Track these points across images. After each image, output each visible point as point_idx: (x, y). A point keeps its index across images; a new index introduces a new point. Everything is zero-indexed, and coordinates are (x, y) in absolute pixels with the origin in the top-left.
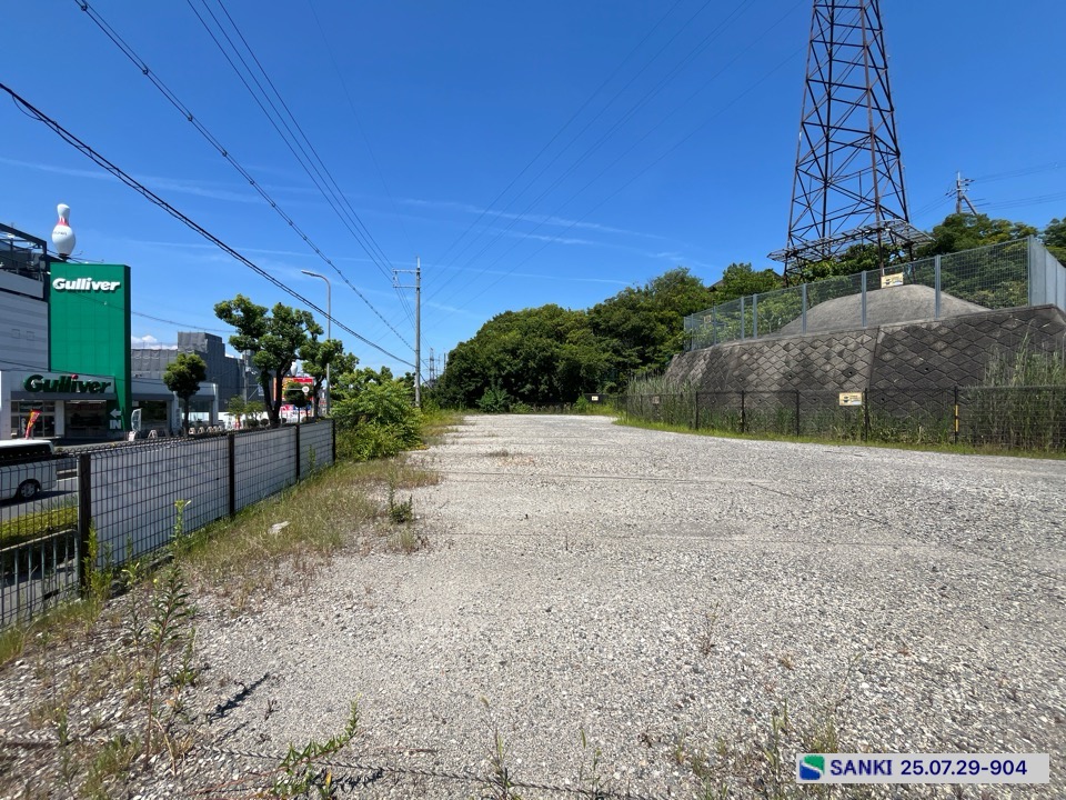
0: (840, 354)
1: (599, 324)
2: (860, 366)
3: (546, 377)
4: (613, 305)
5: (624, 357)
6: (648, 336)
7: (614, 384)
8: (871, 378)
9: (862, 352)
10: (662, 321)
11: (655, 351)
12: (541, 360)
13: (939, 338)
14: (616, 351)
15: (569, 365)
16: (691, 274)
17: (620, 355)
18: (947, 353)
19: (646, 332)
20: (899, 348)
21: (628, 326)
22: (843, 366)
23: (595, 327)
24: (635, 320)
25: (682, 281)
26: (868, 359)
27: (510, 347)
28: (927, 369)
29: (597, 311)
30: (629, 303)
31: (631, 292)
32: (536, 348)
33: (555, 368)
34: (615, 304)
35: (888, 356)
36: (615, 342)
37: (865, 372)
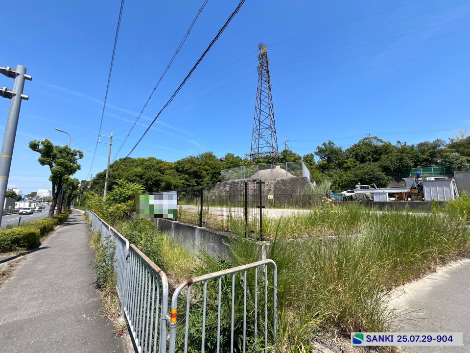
0: (267, 185)
1: (179, 168)
2: (272, 188)
3: (156, 189)
4: (184, 161)
5: (190, 182)
6: (199, 175)
7: (185, 193)
8: (274, 192)
9: (272, 185)
10: (204, 170)
11: (202, 181)
12: (154, 181)
13: (288, 183)
14: (186, 180)
15: (167, 184)
16: (213, 154)
17: (188, 181)
18: (289, 186)
19: (199, 173)
20: (280, 184)
21: (192, 170)
22: (268, 188)
23: (177, 170)
24: (194, 168)
25: (211, 156)
26: (273, 187)
27: (139, 174)
28: (285, 190)
29: (178, 163)
30: (191, 161)
31: (192, 158)
32: (152, 176)
33: (160, 185)
34: (185, 161)
35: (277, 186)
36: (186, 176)
37: (273, 190)
